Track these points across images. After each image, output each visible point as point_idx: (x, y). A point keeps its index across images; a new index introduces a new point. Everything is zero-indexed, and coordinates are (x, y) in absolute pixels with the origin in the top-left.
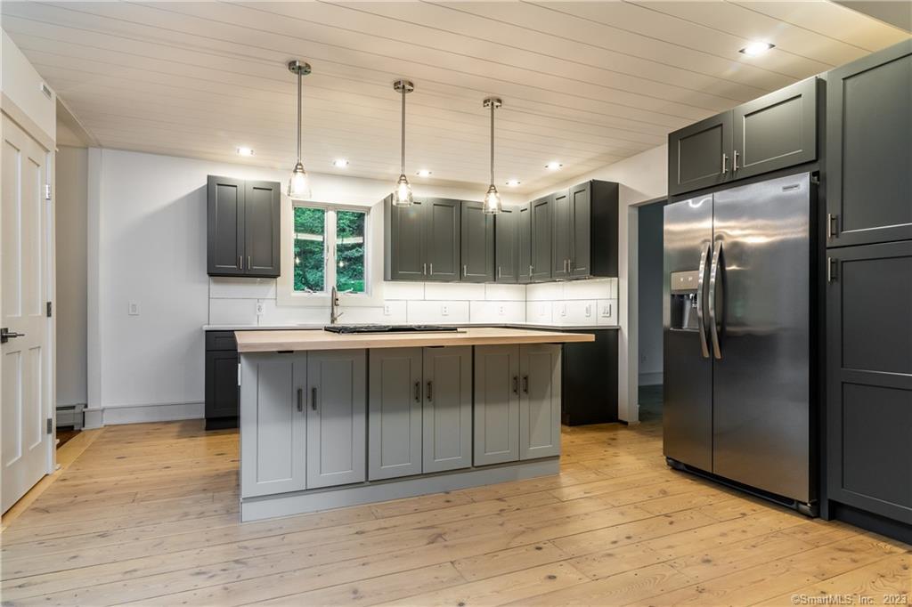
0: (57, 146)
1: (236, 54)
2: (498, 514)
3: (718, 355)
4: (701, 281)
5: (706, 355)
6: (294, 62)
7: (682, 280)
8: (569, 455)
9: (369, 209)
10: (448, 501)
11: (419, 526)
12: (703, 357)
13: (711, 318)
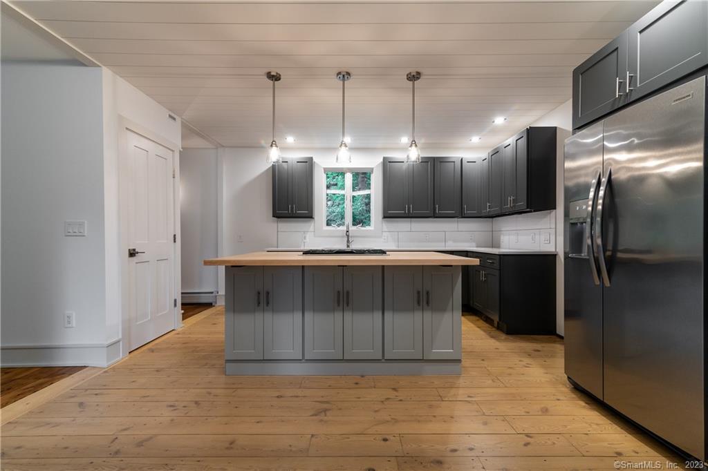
0: (182, 148)
1: (239, 75)
2: (382, 402)
3: (607, 283)
4: (590, 209)
5: (597, 282)
6: (270, 73)
7: (578, 208)
8: (483, 360)
9: (373, 169)
10: (357, 384)
11: (320, 399)
12: (595, 285)
13: (598, 246)
